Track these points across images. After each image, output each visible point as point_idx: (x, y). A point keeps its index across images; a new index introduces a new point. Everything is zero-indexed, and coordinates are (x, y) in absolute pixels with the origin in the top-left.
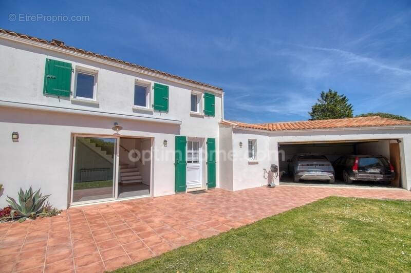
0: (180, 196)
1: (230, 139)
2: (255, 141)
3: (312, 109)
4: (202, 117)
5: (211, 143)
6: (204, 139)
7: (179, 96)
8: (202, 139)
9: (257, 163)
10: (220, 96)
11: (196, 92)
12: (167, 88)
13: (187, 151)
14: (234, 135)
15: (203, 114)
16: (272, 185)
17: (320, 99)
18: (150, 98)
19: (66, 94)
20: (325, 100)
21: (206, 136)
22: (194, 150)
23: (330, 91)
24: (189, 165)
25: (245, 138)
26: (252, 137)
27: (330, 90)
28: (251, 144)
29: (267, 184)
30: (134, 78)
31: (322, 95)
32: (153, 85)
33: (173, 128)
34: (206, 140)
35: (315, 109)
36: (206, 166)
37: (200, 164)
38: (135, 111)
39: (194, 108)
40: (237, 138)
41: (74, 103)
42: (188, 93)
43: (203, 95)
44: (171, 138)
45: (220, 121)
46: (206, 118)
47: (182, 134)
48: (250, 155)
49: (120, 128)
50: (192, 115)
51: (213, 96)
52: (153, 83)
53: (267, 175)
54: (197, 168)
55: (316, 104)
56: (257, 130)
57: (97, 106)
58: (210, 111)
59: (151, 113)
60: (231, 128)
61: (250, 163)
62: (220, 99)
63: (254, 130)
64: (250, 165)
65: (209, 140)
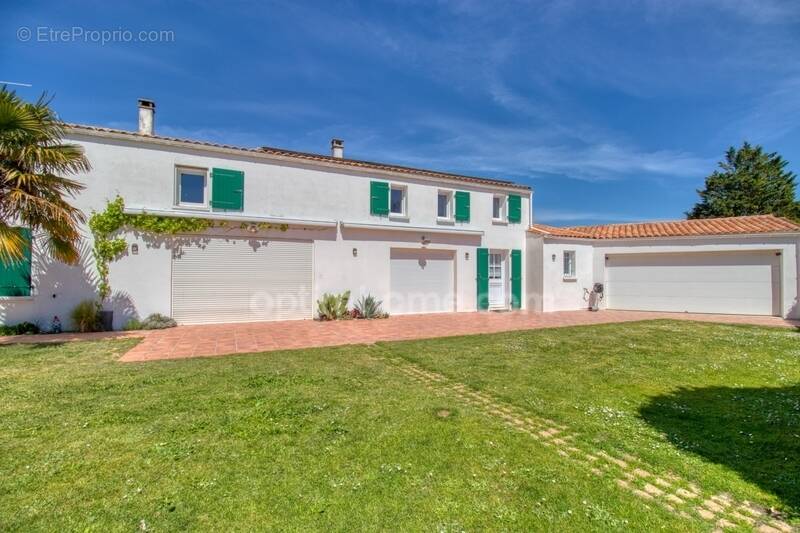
0: (482, 312)
1: (541, 251)
2: (573, 252)
3: (707, 183)
4: (506, 224)
5: (516, 255)
6: (508, 250)
7: (481, 201)
8: (505, 252)
9: (575, 281)
10: (528, 196)
11: (498, 195)
12: (468, 194)
13: (489, 266)
14: (545, 246)
15: (507, 221)
16: (594, 308)
17: (726, 162)
18: (451, 207)
19: (385, 213)
20: (736, 166)
21: (510, 247)
22: (496, 262)
23: (747, 146)
24: (490, 281)
25: (559, 249)
26: (569, 247)
27: (746, 144)
28: (568, 256)
29: (587, 307)
30: (437, 188)
31: (730, 155)
32: (454, 193)
33: (474, 239)
34: (510, 253)
35: (712, 184)
36: (510, 283)
37: (502, 281)
38: (439, 223)
39: (496, 214)
40: (549, 249)
41: (392, 219)
42: (490, 197)
43: (507, 197)
44: (473, 251)
45: (527, 228)
46: (511, 226)
47: (483, 246)
48: (566, 270)
49: (429, 242)
50: (494, 223)
51: (519, 198)
52: (454, 191)
53: (588, 296)
54: (499, 285)
55: (716, 173)
56: (577, 239)
57: (407, 221)
58: (515, 217)
59: (452, 224)
60: (541, 238)
61: (565, 281)
62: (527, 200)
63: (572, 238)
64: (565, 283)
65: (514, 252)
